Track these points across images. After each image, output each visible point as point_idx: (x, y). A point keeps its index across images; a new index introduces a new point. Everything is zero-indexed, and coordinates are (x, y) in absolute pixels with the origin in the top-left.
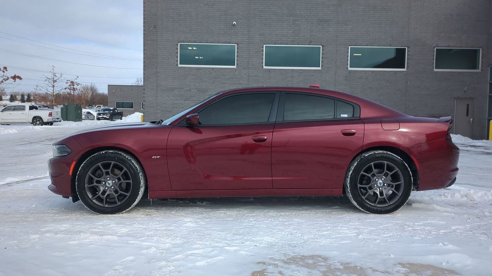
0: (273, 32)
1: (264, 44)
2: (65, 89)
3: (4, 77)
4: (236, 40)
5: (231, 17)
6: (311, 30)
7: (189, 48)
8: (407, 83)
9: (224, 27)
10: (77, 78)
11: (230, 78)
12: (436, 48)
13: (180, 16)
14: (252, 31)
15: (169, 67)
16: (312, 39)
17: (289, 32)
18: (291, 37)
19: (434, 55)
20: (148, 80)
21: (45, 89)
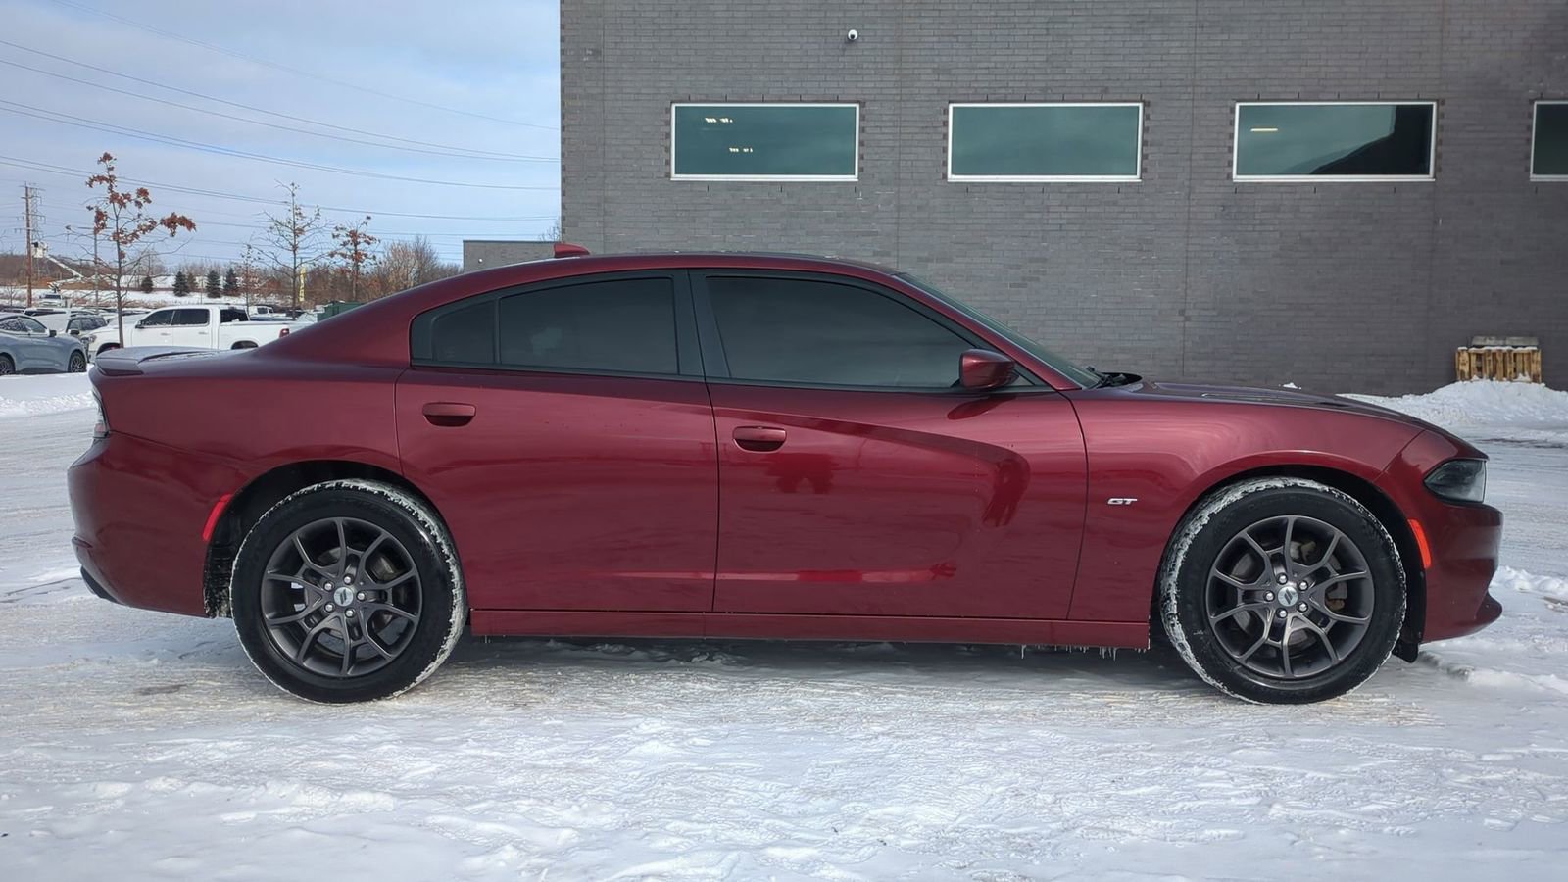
0: (980, 62)
1: (950, 102)
2: (332, 255)
3: (142, 223)
4: (858, 91)
5: (840, 14)
6: (1108, 52)
7: (708, 120)
8: (1436, 223)
9: (820, 49)
10: (367, 221)
11: (839, 215)
12: (1536, 103)
13: (677, 16)
14: (911, 59)
15: (644, 181)
16: (1110, 80)
17: (1031, 58)
18: (1037, 78)
19: (1529, 128)
20: (577, 226)
21: (273, 256)
